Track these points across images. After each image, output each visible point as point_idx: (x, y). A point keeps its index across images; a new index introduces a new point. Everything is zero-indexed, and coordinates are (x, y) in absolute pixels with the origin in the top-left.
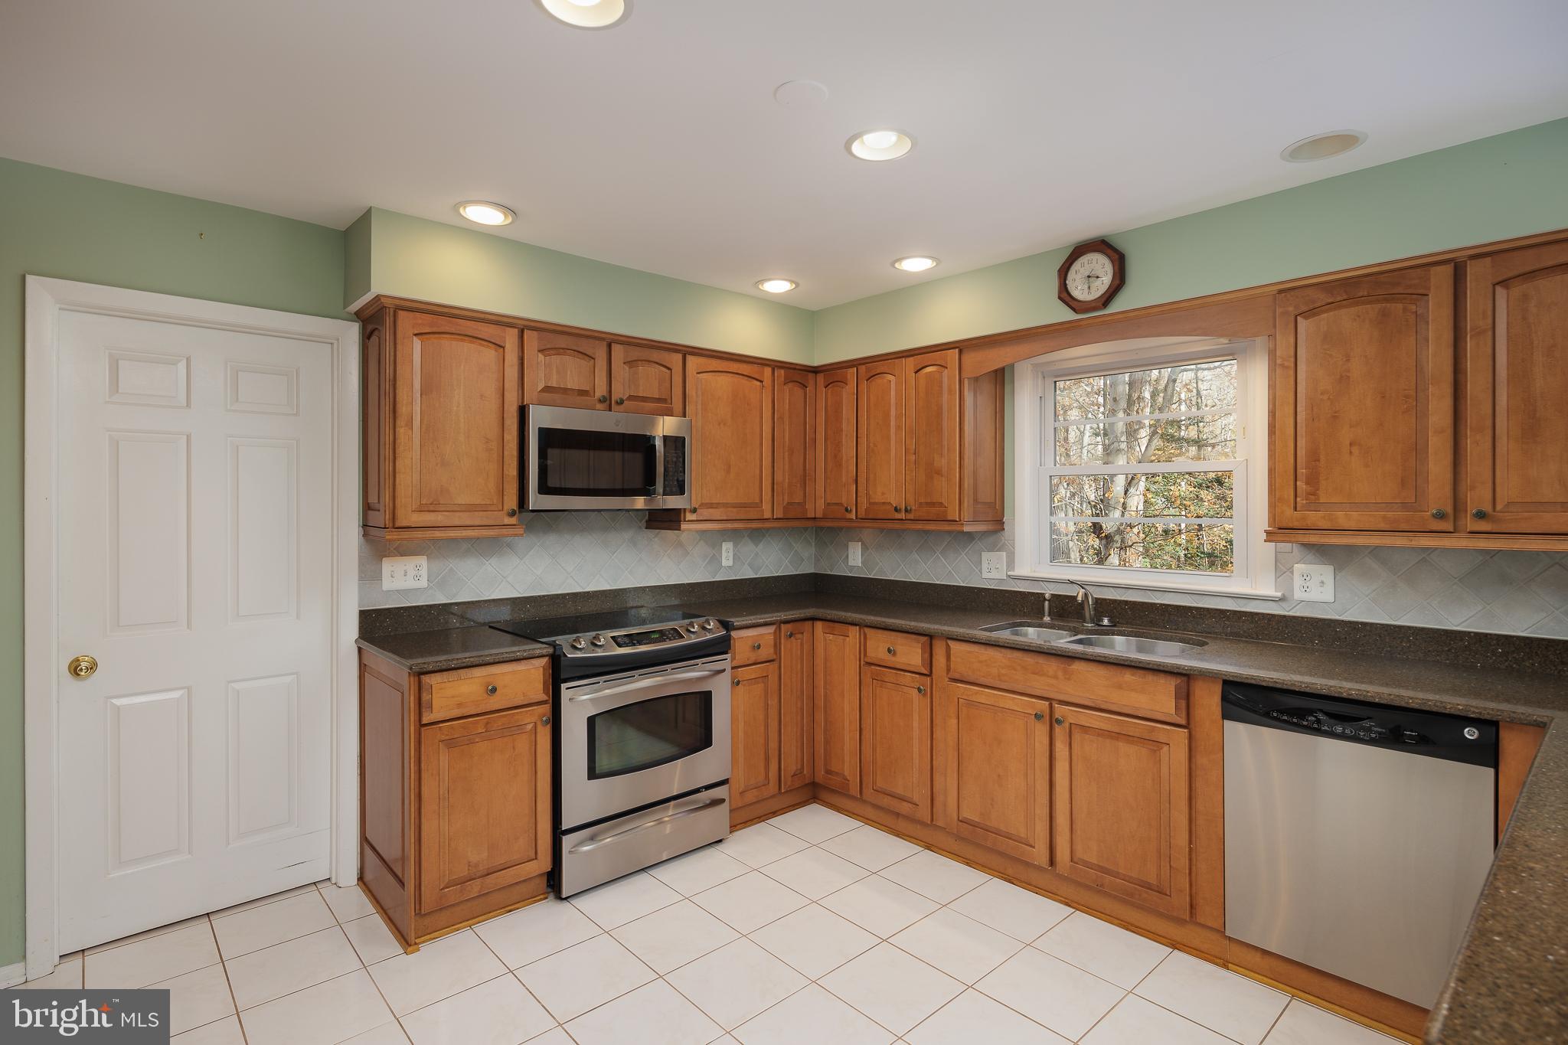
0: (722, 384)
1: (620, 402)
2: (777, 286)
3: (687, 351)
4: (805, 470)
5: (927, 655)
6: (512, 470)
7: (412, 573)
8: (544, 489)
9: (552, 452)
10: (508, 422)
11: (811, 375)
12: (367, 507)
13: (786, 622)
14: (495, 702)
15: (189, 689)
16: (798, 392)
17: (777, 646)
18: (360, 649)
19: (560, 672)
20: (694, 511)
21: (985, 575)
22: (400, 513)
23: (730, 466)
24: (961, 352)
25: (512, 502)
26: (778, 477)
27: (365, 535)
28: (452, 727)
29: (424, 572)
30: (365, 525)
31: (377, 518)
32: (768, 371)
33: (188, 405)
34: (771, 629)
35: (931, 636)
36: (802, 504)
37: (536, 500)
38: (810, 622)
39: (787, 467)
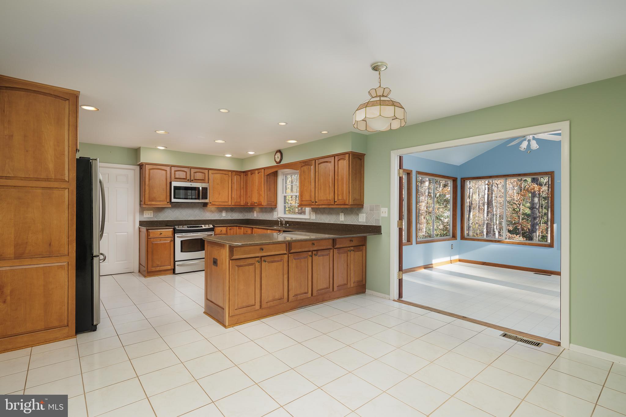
0: (218, 176)
1: (192, 180)
2: (228, 156)
3: (209, 169)
4: (240, 194)
5: (252, 232)
6: (168, 194)
7: (150, 214)
8: (175, 198)
9: (176, 191)
10: (168, 185)
11: (242, 173)
12: (141, 201)
13: (229, 226)
14: (162, 236)
15: (108, 233)
16: (239, 177)
17: (226, 231)
18: (139, 228)
19: (175, 231)
20: (210, 203)
21: (274, 217)
22: (146, 202)
23: (220, 194)
24: (264, 170)
25: (168, 200)
26: (233, 196)
27: (140, 206)
28: (154, 239)
29: (152, 214)
30: (140, 205)
31: (142, 203)
32: (230, 173)
33: (108, 182)
34: (225, 228)
35: (252, 228)
36: (240, 202)
37: (173, 200)
38: (236, 227)
39: (235, 194)
